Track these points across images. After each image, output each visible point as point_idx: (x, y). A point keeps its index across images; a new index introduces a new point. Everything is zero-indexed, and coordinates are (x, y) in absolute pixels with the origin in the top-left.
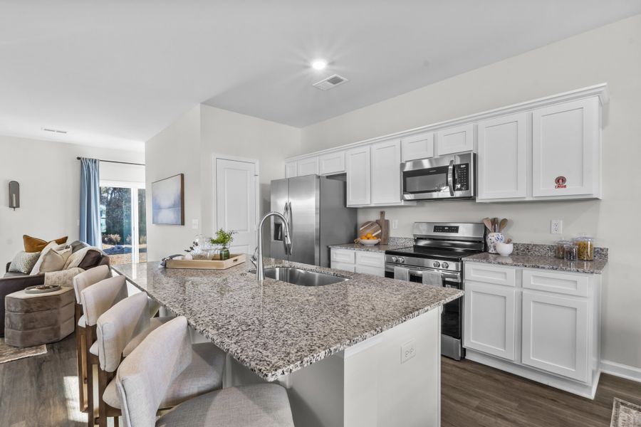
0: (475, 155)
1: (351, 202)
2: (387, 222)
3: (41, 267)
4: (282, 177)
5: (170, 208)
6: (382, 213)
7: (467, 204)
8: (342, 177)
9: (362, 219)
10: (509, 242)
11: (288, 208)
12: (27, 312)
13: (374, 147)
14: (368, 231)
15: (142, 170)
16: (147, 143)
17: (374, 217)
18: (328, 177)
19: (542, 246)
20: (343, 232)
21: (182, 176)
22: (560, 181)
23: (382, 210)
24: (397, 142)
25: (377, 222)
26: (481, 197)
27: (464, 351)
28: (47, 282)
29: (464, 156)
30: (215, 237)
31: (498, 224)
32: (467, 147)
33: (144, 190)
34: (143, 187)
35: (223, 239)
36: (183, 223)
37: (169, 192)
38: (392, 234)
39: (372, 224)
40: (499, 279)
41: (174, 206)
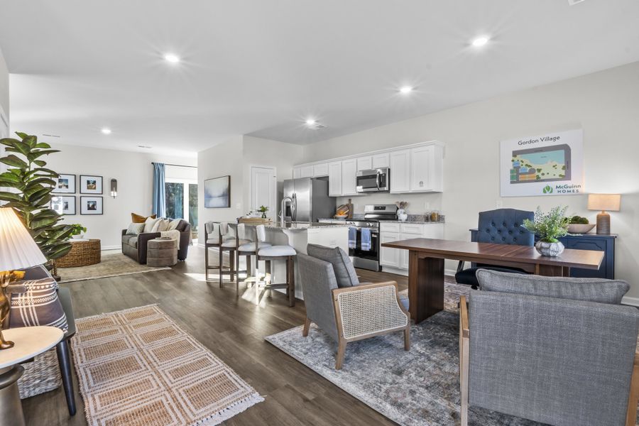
0: (389, 169)
1: (332, 193)
2: (352, 205)
3: (158, 228)
4: (291, 178)
5: (219, 197)
6: (350, 200)
7: (387, 194)
8: (326, 179)
9: (339, 203)
10: (404, 213)
11: (294, 197)
12: (160, 249)
13: (344, 162)
14: (342, 211)
15: (195, 171)
16: (199, 153)
17: (345, 202)
18: (318, 178)
19: (421, 216)
20: (327, 211)
21: (229, 177)
22: (421, 183)
23: (350, 198)
24: (355, 160)
25: (347, 205)
26: (392, 191)
27: (381, 267)
28: (162, 236)
29: (384, 170)
30: (260, 209)
31: (403, 205)
32: (386, 165)
33: (197, 185)
34: (195, 182)
35: (263, 210)
36: (229, 206)
37: (218, 187)
38: (355, 213)
39: (344, 206)
40: (393, 230)
41: (223, 195)
